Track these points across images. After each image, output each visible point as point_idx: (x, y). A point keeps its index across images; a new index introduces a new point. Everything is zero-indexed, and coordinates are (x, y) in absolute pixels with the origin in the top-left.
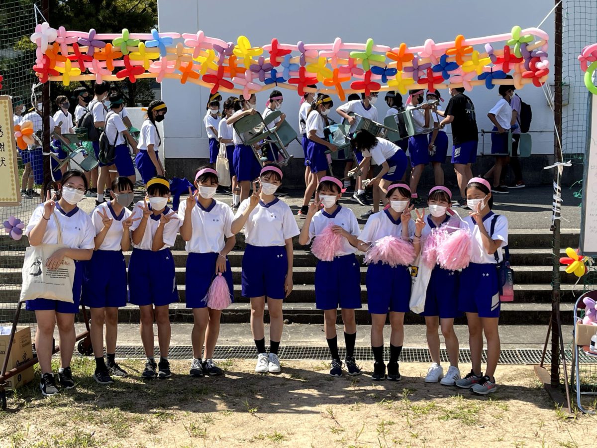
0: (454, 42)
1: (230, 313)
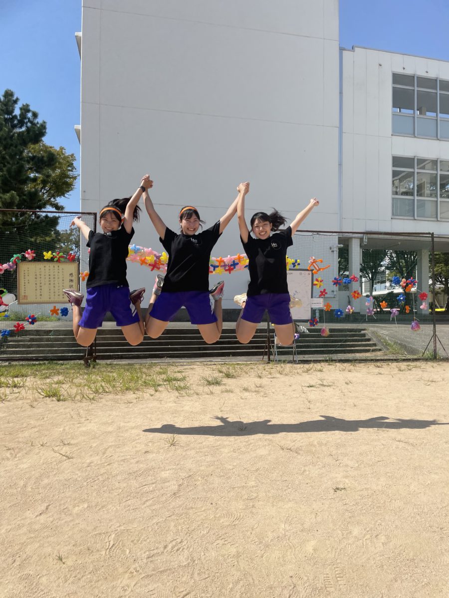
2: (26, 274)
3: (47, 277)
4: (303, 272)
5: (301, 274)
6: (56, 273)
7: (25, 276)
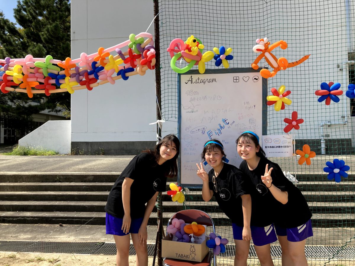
0: (98, 53)
1: (30, 218)
4: (241, 75)
5: (236, 80)
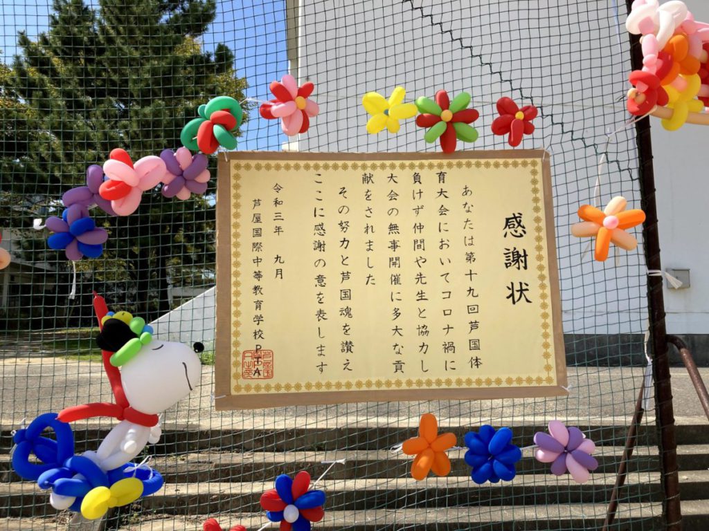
2: (267, 225)
3: (382, 238)
6: (430, 218)
7: (258, 232)
